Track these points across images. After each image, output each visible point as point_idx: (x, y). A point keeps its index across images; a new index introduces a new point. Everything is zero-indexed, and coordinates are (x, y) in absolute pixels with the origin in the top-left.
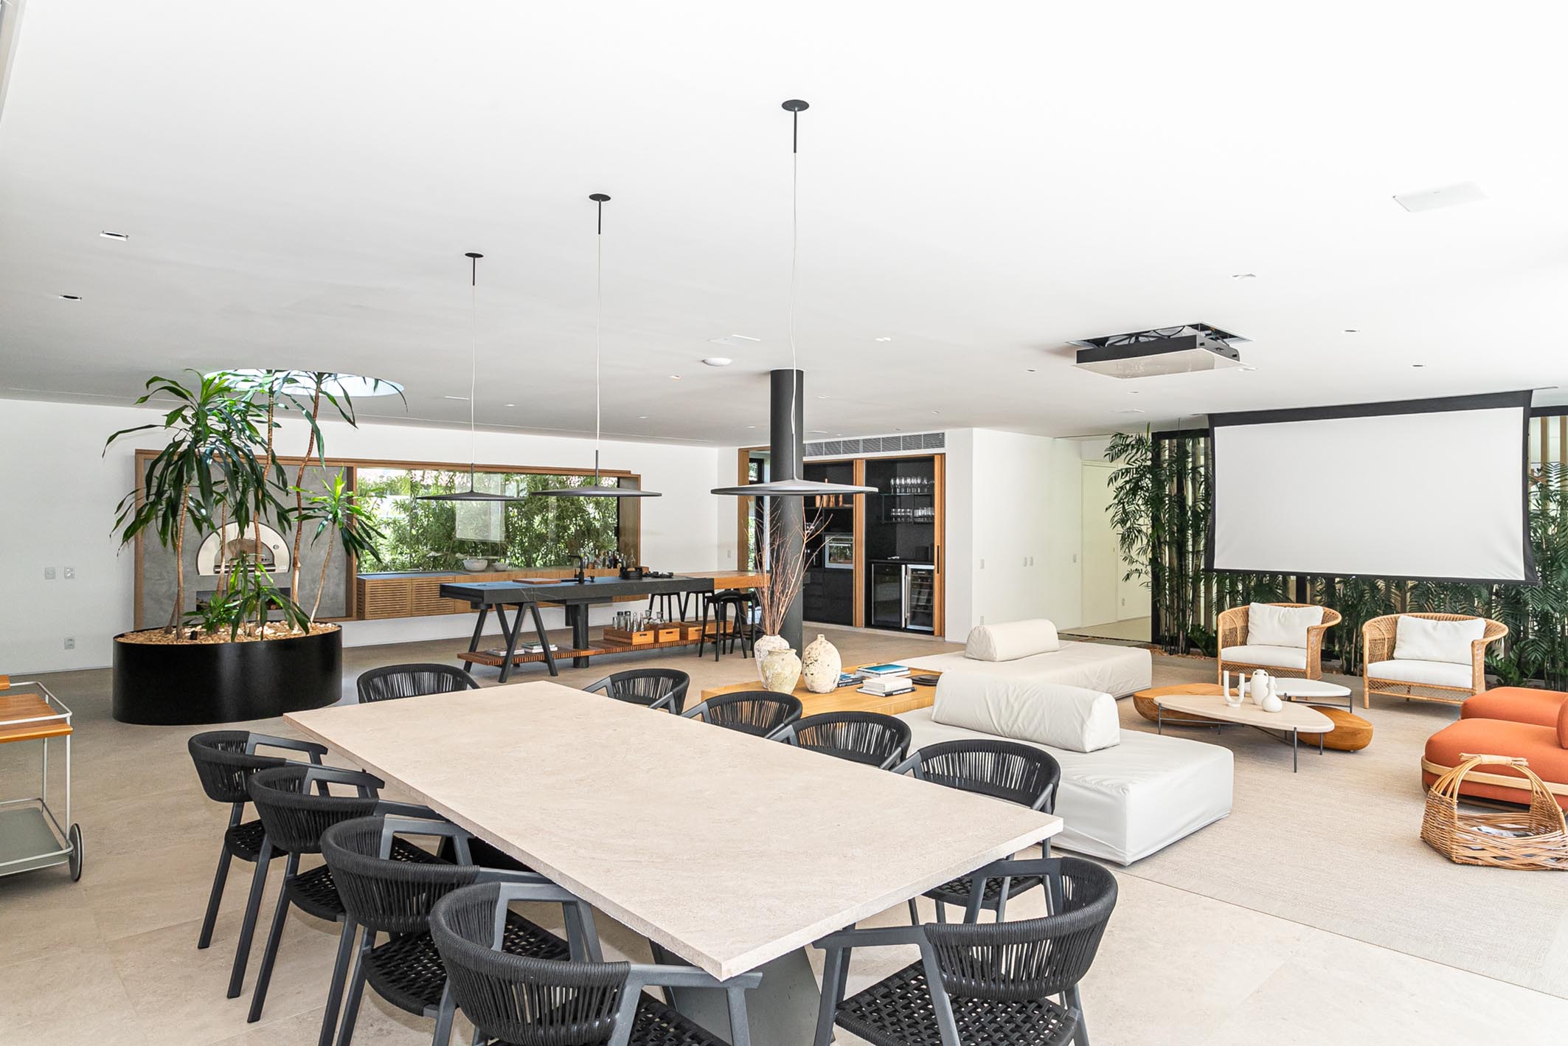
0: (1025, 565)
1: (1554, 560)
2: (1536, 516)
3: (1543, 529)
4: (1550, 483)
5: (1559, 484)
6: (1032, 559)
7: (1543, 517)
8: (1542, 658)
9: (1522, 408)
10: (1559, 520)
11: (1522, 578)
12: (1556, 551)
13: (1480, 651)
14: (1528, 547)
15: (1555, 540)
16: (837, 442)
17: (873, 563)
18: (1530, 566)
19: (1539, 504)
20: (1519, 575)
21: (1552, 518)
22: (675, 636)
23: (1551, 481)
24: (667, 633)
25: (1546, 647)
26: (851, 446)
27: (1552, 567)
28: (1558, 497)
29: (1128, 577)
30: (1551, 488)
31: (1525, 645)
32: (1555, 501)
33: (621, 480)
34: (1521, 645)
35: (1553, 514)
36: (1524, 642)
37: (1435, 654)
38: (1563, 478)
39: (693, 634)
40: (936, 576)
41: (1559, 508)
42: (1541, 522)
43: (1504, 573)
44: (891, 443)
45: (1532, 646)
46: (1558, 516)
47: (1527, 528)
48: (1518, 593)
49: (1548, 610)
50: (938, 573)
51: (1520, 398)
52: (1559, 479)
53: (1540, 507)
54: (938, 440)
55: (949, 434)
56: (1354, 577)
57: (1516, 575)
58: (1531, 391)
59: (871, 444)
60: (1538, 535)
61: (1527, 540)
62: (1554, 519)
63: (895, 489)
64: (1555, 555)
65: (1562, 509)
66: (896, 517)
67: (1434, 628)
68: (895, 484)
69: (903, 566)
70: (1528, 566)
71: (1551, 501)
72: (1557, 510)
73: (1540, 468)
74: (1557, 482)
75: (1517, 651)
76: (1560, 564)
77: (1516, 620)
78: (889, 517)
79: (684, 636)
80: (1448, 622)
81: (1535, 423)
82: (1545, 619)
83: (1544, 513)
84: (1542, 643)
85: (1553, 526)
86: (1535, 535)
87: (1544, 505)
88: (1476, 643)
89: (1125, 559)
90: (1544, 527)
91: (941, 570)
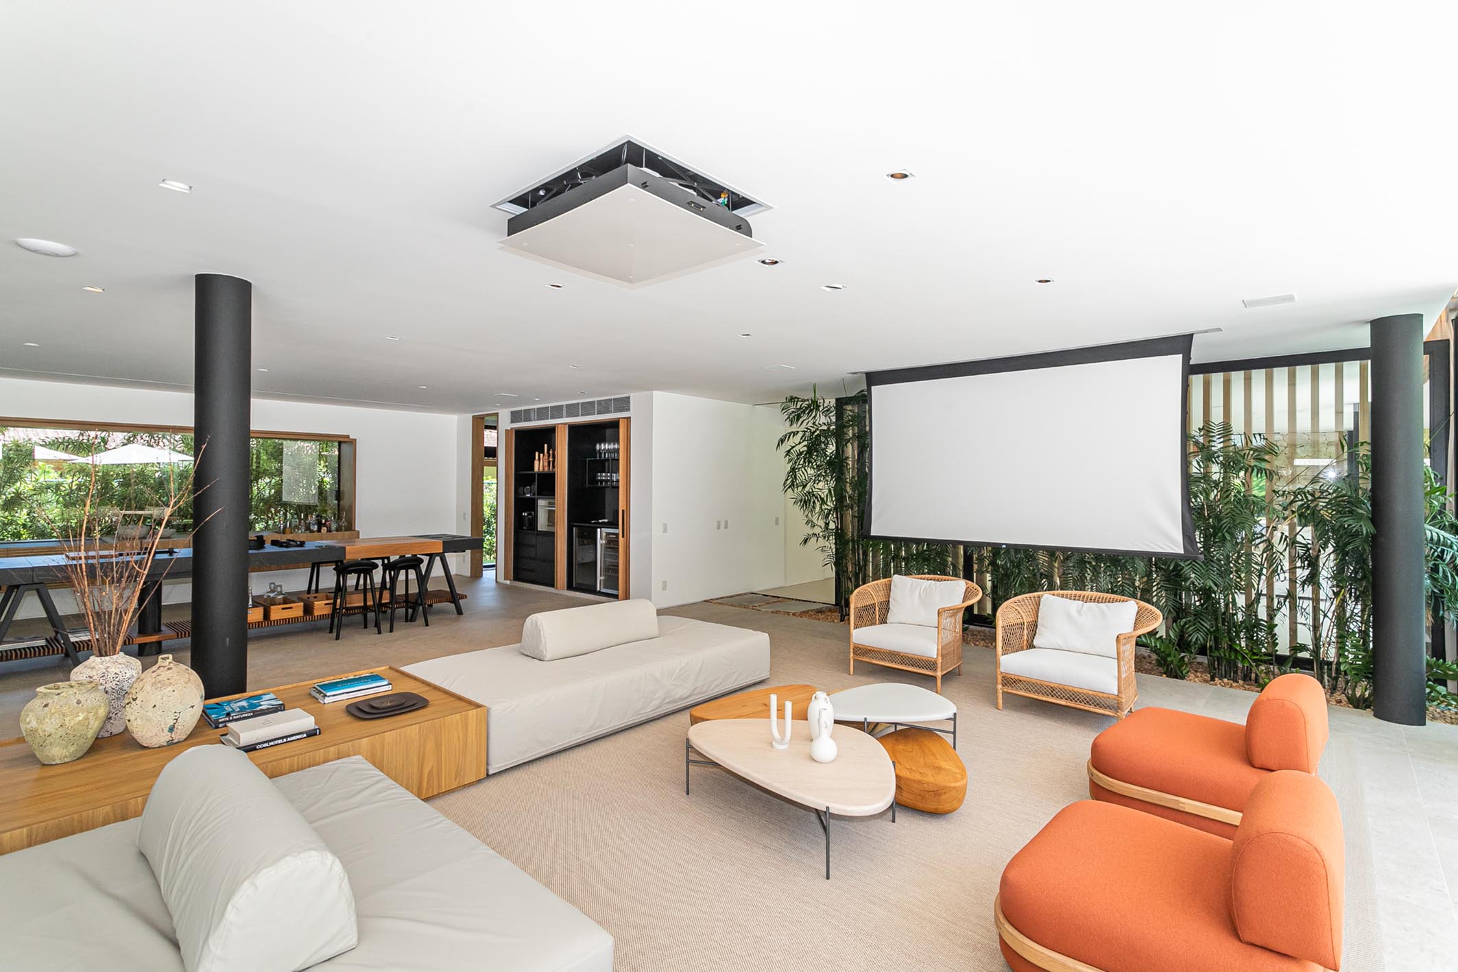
0: (719, 528)
1: (1217, 529)
2: (1197, 480)
3: (1204, 495)
4: (1213, 444)
5: (1222, 445)
6: (726, 522)
7: (1205, 480)
8: (1204, 639)
9: (1181, 355)
10: (1222, 484)
11: (1180, 550)
12: (1220, 520)
13: (1128, 646)
14: (1187, 515)
15: (1218, 506)
16: (546, 407)
17: (575, 526)
18: (1189, 537)
19: (1200, 467)
20: (1177, 547)
21: (1215, 482)
22: (297, 610)
23: (1214, 441)
24: (283, 609)
25: (1208, 627)
26: (557, 411)
27: (1214, 539)
28: (1221, 459)
29: (806, 541)
30: (1213, 448)
31: (1185, 624)
32: (1218, 463)
33: (343, 446)
34: (1182, 624)
35: (1215, 477)
36: (1184, 620)
37: (1079, 644)
38: (1226, 438)
39: (321, 607)
40: (621, 540)
41: (1222, 471)
42: (1203, 487)
43: (1160, 544)
44: (588, 408)
45: (1194, 624)
46: (1221, 480)
47: (1187, 494)
48: (1177, 565)
49: (1210, 587)
50: (623, 537)
51: (1180, 344)
52: (1222, 440)
53: (1202, 470)
54: (624, 404)
55: (635, 397)
56: (1004, 546)
57: (1177, 549)
58: (1191, 336)
59: (572, 410)
60: (1199, 500)
61: (1186, 506)
62: (1217, 483)
63: (600, 454)
64: (1218, 524)
65: (1225, 472)
66: (602, 481)
67: (1079, 612)
68: (600, 449)
69: (599, 530)
70: (1188, 537)
71: (1213, 463)
72: (1220, 473)
73: (1201, 427)
74: (1220, 443)
75: (1177, 630)
76: (1223, 535)
77: (1176, 596)
78: (594, 480)
79: (308, 610)
80: (1092, 604)
81: (1197, 381)
82: (1206, 593)
83: (1206, 477)
84: (1206, 622)
85: (1215, 491)
86: (1196, 501)
87: (1206, 467)
88: (1121, 637)
89: (807, 523)
90: (1206, 492)
91: (626, 534)
